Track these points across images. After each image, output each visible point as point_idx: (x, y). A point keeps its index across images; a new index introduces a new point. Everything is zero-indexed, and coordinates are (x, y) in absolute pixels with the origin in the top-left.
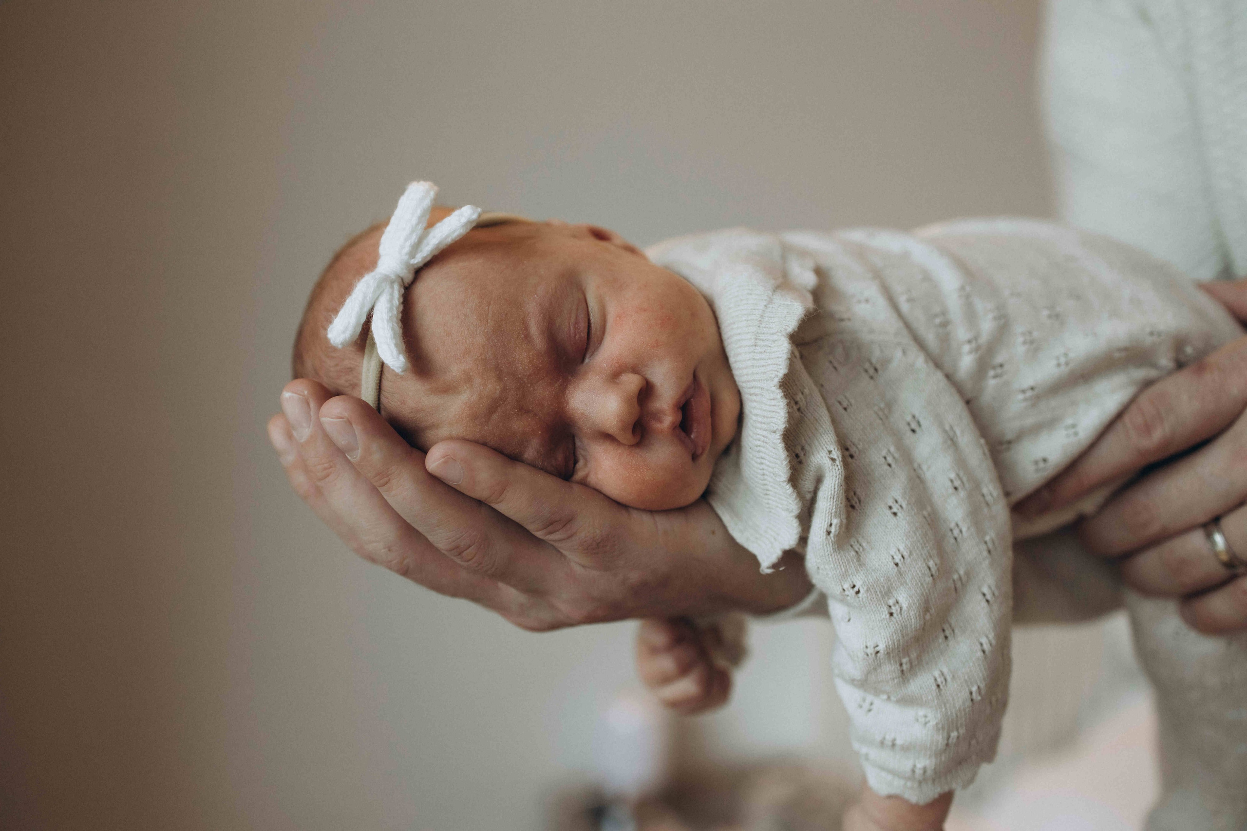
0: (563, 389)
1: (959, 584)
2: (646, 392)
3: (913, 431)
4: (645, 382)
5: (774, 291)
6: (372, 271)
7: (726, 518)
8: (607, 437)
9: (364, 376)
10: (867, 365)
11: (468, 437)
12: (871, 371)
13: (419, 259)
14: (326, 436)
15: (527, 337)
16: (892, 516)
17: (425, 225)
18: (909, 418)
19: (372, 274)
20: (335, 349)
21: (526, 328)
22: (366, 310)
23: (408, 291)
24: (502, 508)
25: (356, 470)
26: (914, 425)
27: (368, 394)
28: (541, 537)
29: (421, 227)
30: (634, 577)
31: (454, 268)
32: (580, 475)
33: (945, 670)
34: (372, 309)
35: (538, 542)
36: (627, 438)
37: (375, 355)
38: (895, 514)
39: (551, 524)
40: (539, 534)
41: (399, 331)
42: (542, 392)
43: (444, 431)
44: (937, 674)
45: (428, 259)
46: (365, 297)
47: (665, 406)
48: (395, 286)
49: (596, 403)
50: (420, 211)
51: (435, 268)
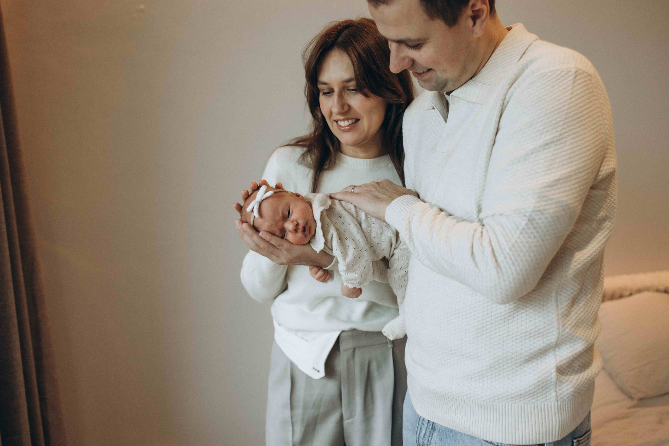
0: (284, 223)
1: (361, 249)
2: (298, 225)
3: (349, 225)
4: (297, 223)
5: (320, 206)
6: (255, 200)
7: (312, 246)
8: (290, 231)
9: (252, 218)
10: (339, 216)
11: (267, 230)
13: (263, 199)
14: (243, 229)
15: (279, 214)
18: (348, 223)
19: (255, 201)
20: (247, 212)
21: (279, 212)
22: (253, 207)
23: (260, 204)
24: (271, 242)
25: (248, 234)
26: (349, 224)
27: (252, 223)
29: (263, 194)
30: (294, 255)
31: (269, 200)
32: (285, 238)
33: (360, 264)
34: (254, 207)
35: (279, 249)
36: (294, 232)
37: (254, 215)
39: (279, 246)
40: (278, 247)
41: (258, 211)
42: (280, 224)
43: (263, 229)
44: (358, 265)
46: (253, 204)
47: (300, 227)
48: (258, 203)
49: (289, 226)
50: (263, 191)
51: (265, 201)
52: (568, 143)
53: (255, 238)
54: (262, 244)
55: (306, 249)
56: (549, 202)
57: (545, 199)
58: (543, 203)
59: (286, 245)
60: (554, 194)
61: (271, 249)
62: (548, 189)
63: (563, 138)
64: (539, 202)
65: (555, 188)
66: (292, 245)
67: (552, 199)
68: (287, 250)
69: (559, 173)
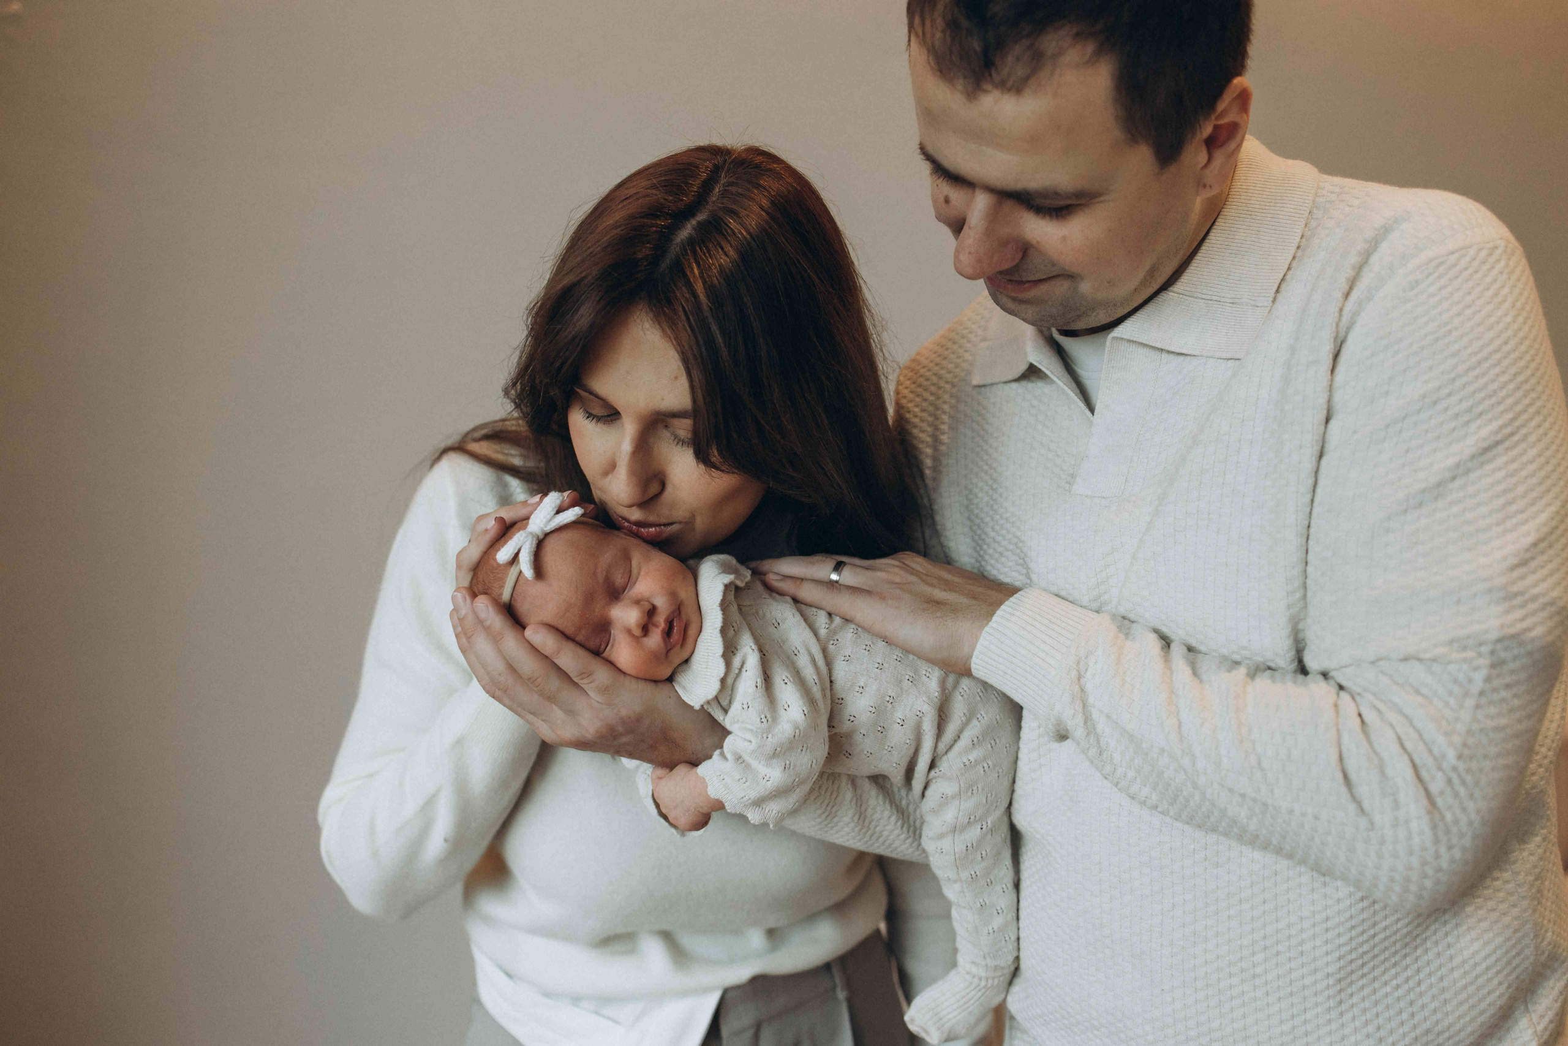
0: (607, 606)
2: (652, 613)
3: (796, 654)
4: (653, 608)
6: (525, 529)
7: (678, 688)
8: (627, 632)
9: (509, 580)
10: (774, 621)
11: (550, 624)
12: (776, 624)
13: (548, 528)
16: (784, 684)
17: (555, 512)
20: (497, 565)
21: (595, 575)
22: (519, 547)
23: (540, 543)
24: (558, 662)
27: (506, 595)
28: (576, 681)
29: (552, 514)
31: (566, 535)
32: (605, 655)
34: (521, 548)
35: (576, 684)
36: (636, 633)
37: (518, 567)
38: (786, 683)
39: (582, 675)
40: (575, 680)
41: (533, 558)
42: (597, 607)
43: (538, 620)
45: (553, 529)
46: (519, 542)
47: (661, 619)
48: (534, 539)
49: (626, 616)
50: (553, 506)
51: (555, 535)
52: (1532, 438)
53: (511, 642)
54: (528, 664)
55: (659, 697)
56: (1532, 606)
57: (1518, 601)
58: (1519, 613)
59: (602, 675)
60: (1535, 585)
61: (554, 683)
62: (1521, 571)
63: (1518, 428)
64: (1507, 612)
65: (1534, 564)
66: (622, 676)
67: (1534, 599)
68: (604, 690)
69: (1532, 526)
